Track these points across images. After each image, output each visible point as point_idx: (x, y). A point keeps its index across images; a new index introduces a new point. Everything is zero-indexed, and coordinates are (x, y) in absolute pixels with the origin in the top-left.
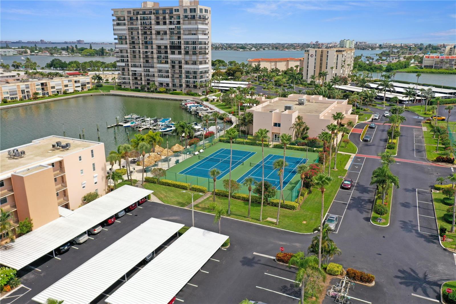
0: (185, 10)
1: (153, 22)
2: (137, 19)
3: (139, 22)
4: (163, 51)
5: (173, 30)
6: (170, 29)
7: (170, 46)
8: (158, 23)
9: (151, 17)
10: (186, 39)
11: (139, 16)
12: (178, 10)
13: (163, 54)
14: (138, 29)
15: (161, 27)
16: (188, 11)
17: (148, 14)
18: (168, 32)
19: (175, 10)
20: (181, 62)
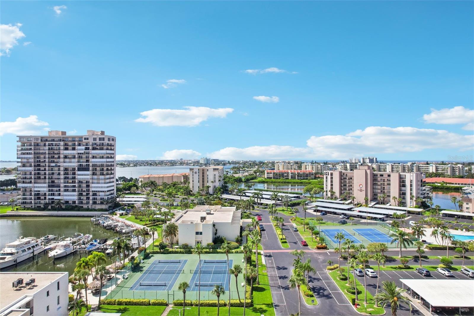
0: (95, 139)
1: (62, 148)
2: (45, 145)
3: (47, 148)
4: (70, 173)
5: (82, 155)
6: (78, 154)
7: (78, 168)
8: (66, 149)
9: (60, 143)
10: (94, 162)
11: (47, 143)
12: (88, 139)
13: (70, 175)
14: (45, 153)
15: (69, 152)
16: (98, 140)
17: (57, 141)
18: (76, 156)
19: (85, 139)
20: (89, 182)
